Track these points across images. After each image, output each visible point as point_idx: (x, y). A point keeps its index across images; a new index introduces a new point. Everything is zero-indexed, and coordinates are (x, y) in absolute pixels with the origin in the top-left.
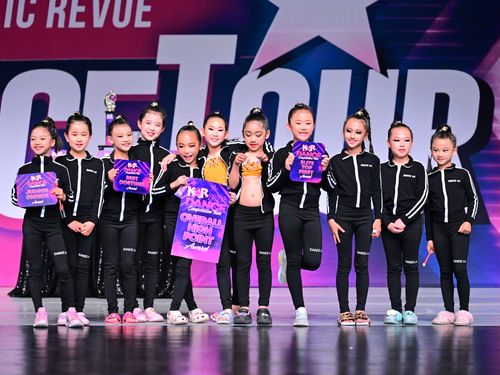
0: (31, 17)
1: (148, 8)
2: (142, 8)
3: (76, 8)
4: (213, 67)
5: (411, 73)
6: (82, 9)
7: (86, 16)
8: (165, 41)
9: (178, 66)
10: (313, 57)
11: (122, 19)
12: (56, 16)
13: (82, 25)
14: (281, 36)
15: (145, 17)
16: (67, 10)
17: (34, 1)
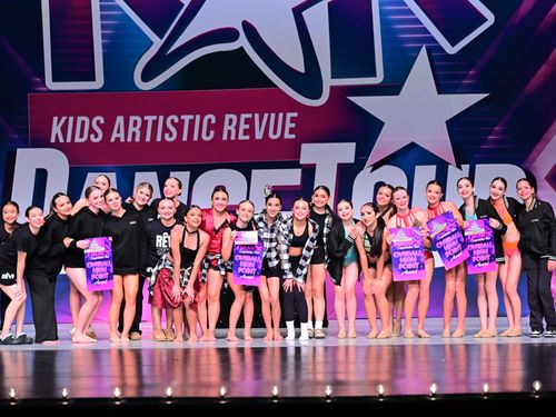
0: (212, 133)
1: (293, 125)
2: (289, 125)
3: (243, 126)
4: (339, 165)
5: (478, 166)
6: (247, 126)
7: (250, 132)
8: (303, 145)
9: (315, 165)
10: (409, 157)
11: (275, 133)
12: (229, 132)
13: (247, 138)
14: (386, 143)
15: (292, 131)
16: (237, 127)
17: (213, 121)
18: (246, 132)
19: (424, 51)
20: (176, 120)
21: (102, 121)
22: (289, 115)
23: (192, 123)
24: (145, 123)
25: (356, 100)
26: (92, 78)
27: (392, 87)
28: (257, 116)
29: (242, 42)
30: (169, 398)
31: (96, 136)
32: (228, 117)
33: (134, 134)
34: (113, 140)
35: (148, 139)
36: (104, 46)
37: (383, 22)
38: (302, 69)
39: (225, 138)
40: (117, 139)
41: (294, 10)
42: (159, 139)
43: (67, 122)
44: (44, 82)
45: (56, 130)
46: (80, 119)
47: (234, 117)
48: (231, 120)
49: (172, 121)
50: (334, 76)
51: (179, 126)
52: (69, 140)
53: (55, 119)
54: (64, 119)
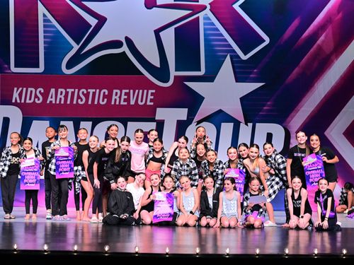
0: (106, 100)
1: (152, 97)
2: (150, 97)
4: (178, 121)
5: (257, 124)
6: (126, 97)
7: (128, 100)
8: (158, 109)
9: (164, 120)
10: (218, 118)
11: (142, 101)
12: (116, 100)
13: (126, 103)
14: (205, 109)
15: (151, 101)
16: (120, 97)
17: (107, 93)
18: (125, 100)
19: (228, 57)
20: (85, 92)
21: (42, 91)
22: (150, 91)
23: (94, 94)
24: (67, 93)
25: (189, 84)
26: (37, 66)
27: (210, 77)
28: (132, 91)
29: (125, 48)
30: (76, 252)
31: (39, 99)
32: (115, 91)
33: (61, 99)
34: (48, 102)
35: (68, 102)
36: (45, 48)
37: (206, 40)
38: (158, 65)
39: (113, 103)
40: (51, 102)
41: (155, 31)
42: (75, 102)
43: (22, 91)
44: (10, 67)
45: (16, 95)
46: (30, 89)
47: (119, 91)
48: (117, 93)
49: (83, 92)
50: (177, 70)
51: (87, 95)
52: (23, 101)
53: (16, 89)
54: (20, 89)
